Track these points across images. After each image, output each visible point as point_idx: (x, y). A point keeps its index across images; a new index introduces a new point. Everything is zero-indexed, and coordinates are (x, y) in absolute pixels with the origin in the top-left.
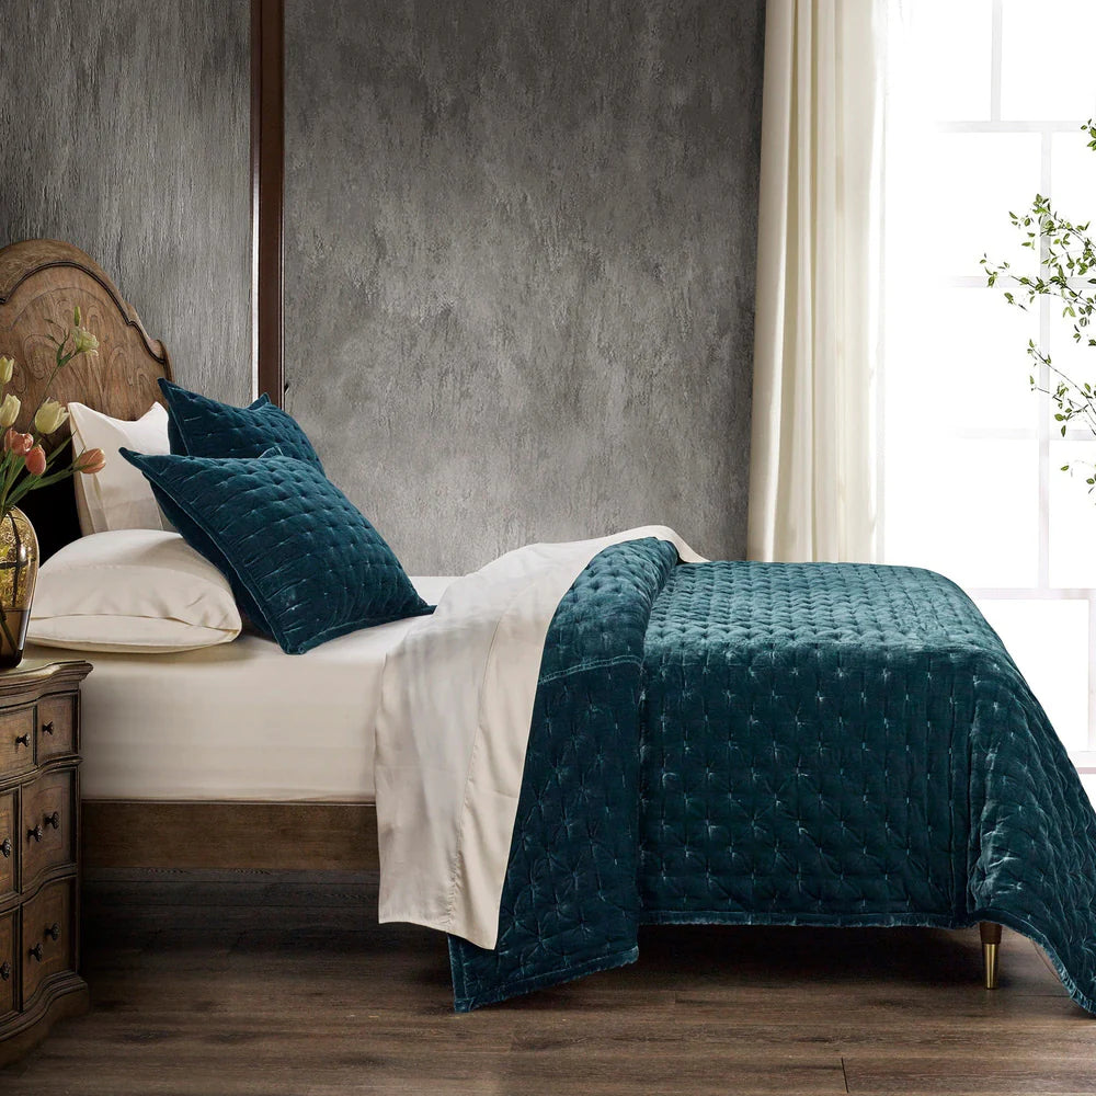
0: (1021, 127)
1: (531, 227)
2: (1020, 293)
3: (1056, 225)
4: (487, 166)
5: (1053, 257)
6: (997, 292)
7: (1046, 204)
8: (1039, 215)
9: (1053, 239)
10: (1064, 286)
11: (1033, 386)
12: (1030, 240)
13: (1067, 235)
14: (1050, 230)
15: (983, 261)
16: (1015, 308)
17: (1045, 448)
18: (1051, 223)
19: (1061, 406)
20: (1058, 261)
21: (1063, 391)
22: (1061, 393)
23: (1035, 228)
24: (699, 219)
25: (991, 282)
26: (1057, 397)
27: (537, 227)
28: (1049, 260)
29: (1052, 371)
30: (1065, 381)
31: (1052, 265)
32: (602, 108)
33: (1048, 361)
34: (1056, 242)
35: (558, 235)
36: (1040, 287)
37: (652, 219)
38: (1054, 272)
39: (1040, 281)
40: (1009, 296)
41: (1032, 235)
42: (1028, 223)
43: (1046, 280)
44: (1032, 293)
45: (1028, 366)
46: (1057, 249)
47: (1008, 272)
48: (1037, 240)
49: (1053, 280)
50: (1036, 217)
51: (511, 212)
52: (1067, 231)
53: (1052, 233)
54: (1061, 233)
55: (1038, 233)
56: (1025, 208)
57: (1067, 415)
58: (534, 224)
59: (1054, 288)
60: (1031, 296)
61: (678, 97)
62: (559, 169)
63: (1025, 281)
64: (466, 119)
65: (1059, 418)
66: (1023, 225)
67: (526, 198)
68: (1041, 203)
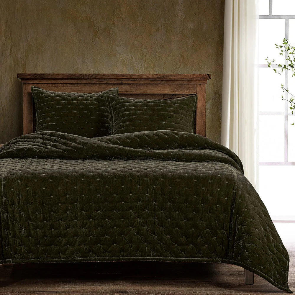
0: (279, 17)
1: (134, 67)
2: (279, 69)
3: (290, 48)
4: (117, 48)
5: (289, 58)
6: (271, 69)
7: (287, 41)
8: (285, 45)
9: (289, 52)
10: (293, 67)
11: (283, 98)
12: (282, 52)
13: (294, 51)
14: (288, 49)
15: (266, 59)
16: (277, 74)
17: (286, 118)
18: (288, 47)
19: (292, 105)
20: (291, 59)
21: (292, 100)
22: (292, 101)
23: (283, 49)
24: (199, 64)
25: (269, 66)
26: (291, 102)
27: (136, 67)
28: (288, 59)
29: (289, 94)
30: (293, 97)
31: (289, 60)
32: (161, 29)
33: (287, 91)
34: (290, 53)
35: (144, 70)
36: (285, 67)
37: (180, 65)
38: (290, 63)
39: (285, 66)
40: (275, 70)
41: (283, 51)
42: (281, 47)
43: (287, 65)
44: (282, 69)
45: (281, 92)
46: (290, 55)
47: (274, 63)
48: (284, 53)
49: (289, 65)
50: (284, 45)
51: (126, 62)
52: (293, 50)
53: (289, 50)
54: (292, 51)
55: (284, 51)
56: (280, 42)
57: (294, 107)
58: (135, 66)
59: (290, 68)
60: (282, 70)
61: (191, 26)
62: (145, 49)
63: (280, 65)
64: (109, 33)
65: (291, 108)
66: (279, 48)
67: (132, 58)
68: (285, 41)
